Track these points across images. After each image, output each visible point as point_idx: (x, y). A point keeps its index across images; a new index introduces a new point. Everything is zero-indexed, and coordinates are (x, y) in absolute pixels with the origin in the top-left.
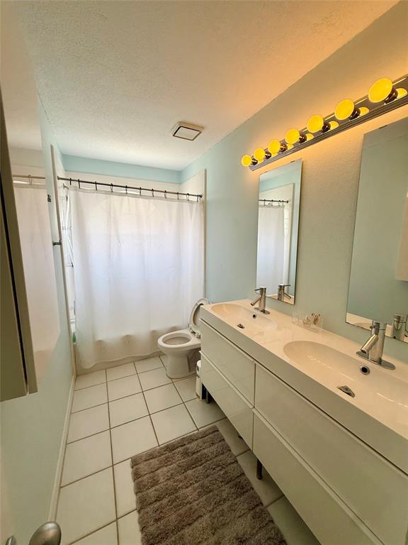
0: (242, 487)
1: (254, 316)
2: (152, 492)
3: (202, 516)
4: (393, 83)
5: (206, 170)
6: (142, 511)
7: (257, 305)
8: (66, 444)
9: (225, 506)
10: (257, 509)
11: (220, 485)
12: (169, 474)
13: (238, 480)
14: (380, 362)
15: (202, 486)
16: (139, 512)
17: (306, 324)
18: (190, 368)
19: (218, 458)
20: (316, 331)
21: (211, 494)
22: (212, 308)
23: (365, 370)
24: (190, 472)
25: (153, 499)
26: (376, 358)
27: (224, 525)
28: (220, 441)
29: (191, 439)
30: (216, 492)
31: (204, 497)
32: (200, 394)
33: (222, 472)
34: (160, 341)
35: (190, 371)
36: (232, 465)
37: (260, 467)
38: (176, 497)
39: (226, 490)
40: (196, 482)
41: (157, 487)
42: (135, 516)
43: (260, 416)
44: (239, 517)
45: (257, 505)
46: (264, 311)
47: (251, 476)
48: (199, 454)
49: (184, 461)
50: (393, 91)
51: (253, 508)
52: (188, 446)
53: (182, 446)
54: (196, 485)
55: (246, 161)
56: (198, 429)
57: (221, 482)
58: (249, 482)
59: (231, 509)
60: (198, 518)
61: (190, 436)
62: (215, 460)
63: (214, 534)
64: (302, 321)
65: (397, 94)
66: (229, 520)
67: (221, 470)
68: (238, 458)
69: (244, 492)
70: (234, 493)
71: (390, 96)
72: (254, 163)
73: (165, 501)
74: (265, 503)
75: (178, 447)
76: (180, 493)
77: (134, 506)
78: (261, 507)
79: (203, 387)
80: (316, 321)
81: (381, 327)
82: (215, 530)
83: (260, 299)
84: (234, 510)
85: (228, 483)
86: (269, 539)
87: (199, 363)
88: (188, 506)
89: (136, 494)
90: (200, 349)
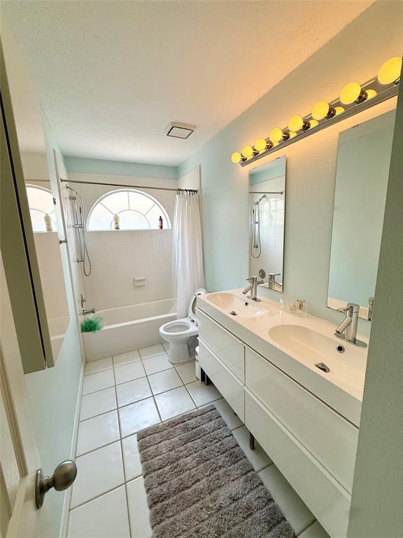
0: (236, 456)
1: (246, 304)
2: (156, 461)
3: (199, 480)
4: (361, 86)
5: (200, 166)
6: (147, 476)
7: (249, 294)
8: (79, 422)
9: (221, 472)
10: (249, 474)
11: (217, 454)
12: (171, 446)
13: (232, 450)
14: (354, 341)
15: (200, 456)
16: (144, 477)
17: (292, 310)
18: (190, 354)
19: (216, 432)
20: (301, 316)
21: (208, 462)
22: (208, 298)
23: (340, 349)
24: (189, 444)
25: (157, 467)
26: (351, 338)
27: (219, 487)
28: (217, 418)
29: (191, 417)
30: (213, 460)
31: (202, 465)
32: (199, 377)
33: (218, 444)
34: (161, 330)
35: (190, 356)
36: (227, 438)
37: (252, 440)
38: (178, 464)
39: (222, 459)
40: (195, 452)
41: (160, 457)
42: (141, 480)
43: (250, 393)
44: (233, 480)
45: (249, 471)
46: (255, 299)
47: (245, 447)
48: (198, 428)
49: (184, 435)
50: (363, 92)
51: (245, 474)
52: (187, 422)
53: (182, 422)
54: (195, 455)
55: (236, 158)
56: (197, 408)
57: (218, 452)
58: (242, 452)
59: (226, 474)
60: (196, 482)
61: (190, 414)
62: (212, 434)
63: (210, 494)
64: (288, 307)
65: (366, 95)
66: (223, 483)
67: (217, 442)
68: (233, 432)
69: (238, 461)
70: (228, 461)
71: (360, 97)
72: (244, 160)
73: (167, 468)
74: (256, 469)
75: (178, 424)
76: (181, 461)
77: (141, 472)
78: (252, 472)
79: (202, 370)
80: (301, 307)
81: (355, 310)
82: (212, 491)
83: (251, 288)
84: (229, 475)
85: (223, 453)
86: (259, 497)
87: (197, 349)
88: (188, 472)
89: (142, 462)
90: (198, 336)
